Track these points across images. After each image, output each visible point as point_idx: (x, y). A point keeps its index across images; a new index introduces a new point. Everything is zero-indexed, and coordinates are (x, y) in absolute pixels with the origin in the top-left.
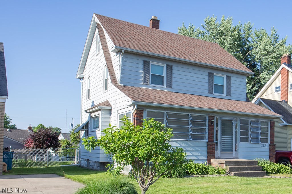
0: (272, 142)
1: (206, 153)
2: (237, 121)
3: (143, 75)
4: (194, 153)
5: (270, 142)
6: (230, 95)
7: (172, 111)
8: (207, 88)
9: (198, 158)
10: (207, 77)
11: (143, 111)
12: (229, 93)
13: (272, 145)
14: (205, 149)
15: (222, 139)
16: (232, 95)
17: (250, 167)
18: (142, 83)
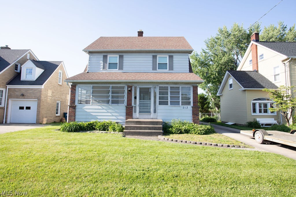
0: (195, 105)
1: (125, 114)
2: (155, 88)
3: (102, 64)
4: (114, 114)
5: (193, 105)
6: (172, 70)
7: (97, 84)
8: (152, 67)
9: (117, 118)
10: (151, 59)
11: (76, 86)
12: (171, 68)
13: (194, 107)
14: (124, 111)
15: (140, 103)
16: (174, 69)
17: (148, 127)
18: (102, 69)
